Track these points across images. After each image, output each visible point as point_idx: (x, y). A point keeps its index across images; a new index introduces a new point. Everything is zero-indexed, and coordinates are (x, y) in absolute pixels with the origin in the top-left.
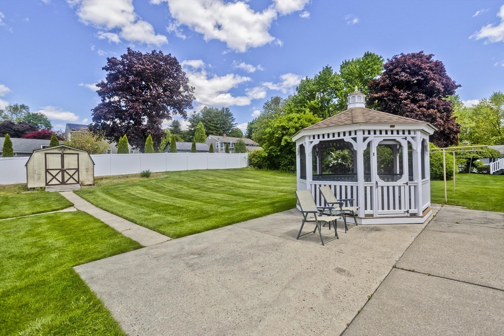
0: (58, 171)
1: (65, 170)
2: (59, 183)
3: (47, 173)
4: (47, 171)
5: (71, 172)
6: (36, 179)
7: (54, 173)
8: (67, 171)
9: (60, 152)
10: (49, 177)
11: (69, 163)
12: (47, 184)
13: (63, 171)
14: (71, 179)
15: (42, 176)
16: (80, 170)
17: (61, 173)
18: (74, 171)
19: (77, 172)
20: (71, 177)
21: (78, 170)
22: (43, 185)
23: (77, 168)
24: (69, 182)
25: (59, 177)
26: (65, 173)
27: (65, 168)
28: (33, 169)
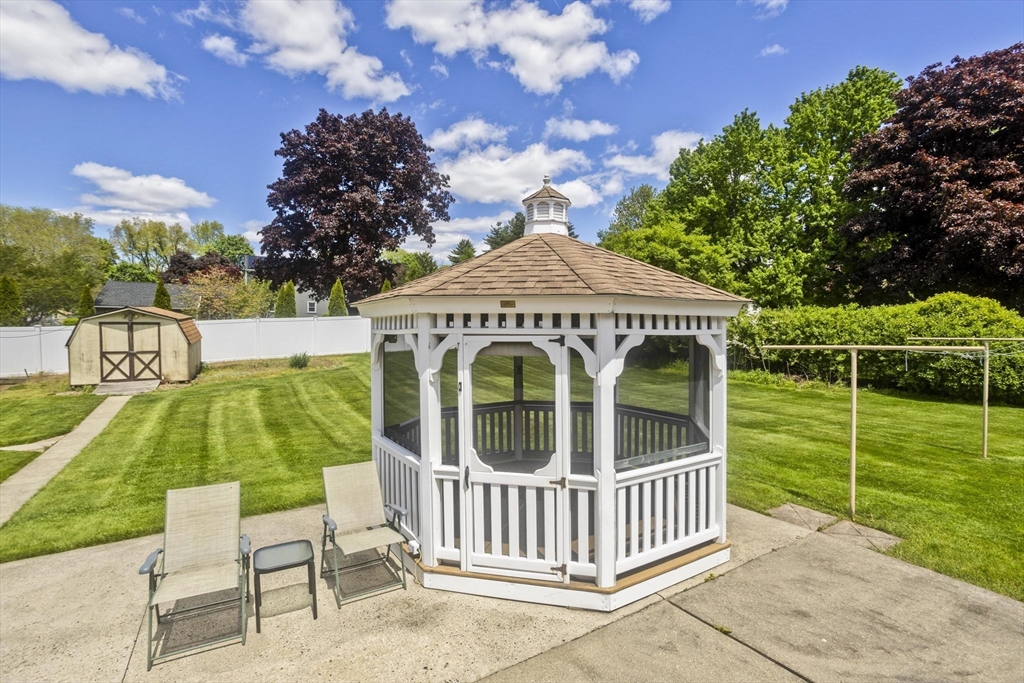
0: (123, 356)
1: (135, 354)
2: (124, 378)
3: (104, 360)
4: (103, 355)
5: (147, 358)
6: (85, 371)
7: (116, 359)
8: (139, 356)
9: (126, 320)
10: (108, 367)
11: (142, 341)
12: (103, 379)
13: (131, 355)
14: (147, 370)
15: (94, 363)
16: (162, 354)
17: (128, 359)
18: (152, 356)
19: (158, 359)
20: (147, 366)
21: (158, 354)
22: (97, 380)
23: (157, 349)
24: (142, 376)
25: (126, 367)
26: (136, 360)
27: (135, 351)
28: (79, 351)
